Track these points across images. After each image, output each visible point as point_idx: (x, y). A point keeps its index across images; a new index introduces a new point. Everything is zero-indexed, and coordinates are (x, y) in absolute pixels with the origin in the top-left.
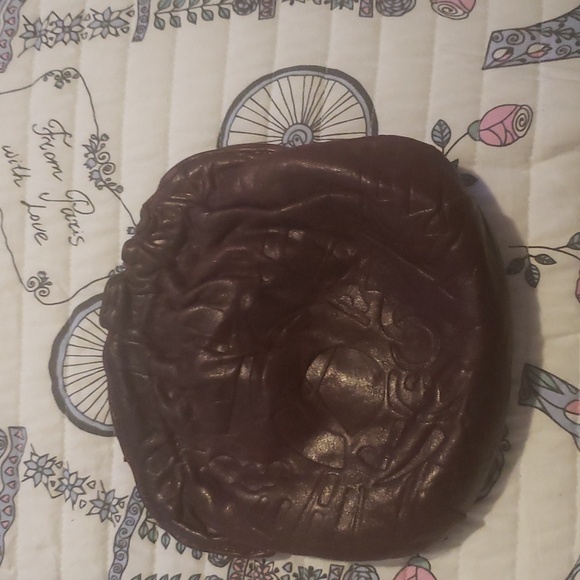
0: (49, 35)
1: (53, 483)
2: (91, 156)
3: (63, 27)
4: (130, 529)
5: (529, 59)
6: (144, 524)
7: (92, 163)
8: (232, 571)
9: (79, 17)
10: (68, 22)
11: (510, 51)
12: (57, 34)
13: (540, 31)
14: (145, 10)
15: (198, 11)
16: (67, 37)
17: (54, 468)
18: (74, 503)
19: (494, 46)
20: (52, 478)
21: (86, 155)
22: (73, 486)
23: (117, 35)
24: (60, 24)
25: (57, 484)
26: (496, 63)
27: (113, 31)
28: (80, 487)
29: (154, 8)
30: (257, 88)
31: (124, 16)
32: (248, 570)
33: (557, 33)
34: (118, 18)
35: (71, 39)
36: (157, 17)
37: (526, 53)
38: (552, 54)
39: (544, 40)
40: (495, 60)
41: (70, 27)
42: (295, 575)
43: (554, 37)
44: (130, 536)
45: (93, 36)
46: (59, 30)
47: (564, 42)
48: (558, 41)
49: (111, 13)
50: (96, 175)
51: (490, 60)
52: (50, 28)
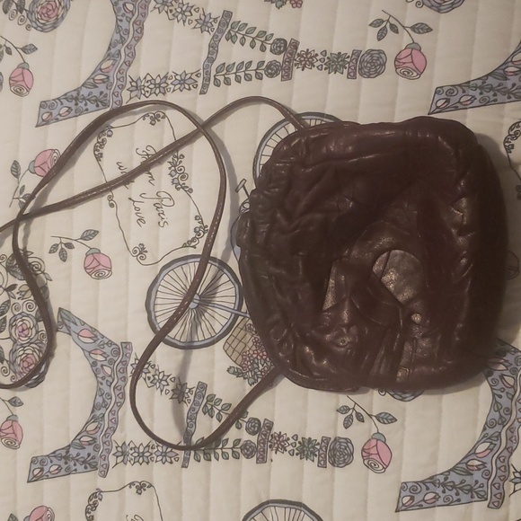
0: (146, 89)
1: (149, 378)
2: (173, 168)
3: (155, 84)
4: (197, 408)
5: (460, 106)
6: (205, 405)
7: (173, 173)
8: (260, 438)
9: (166, 77)
10: (158, 81)
11: (448, 101)
12: (151, 89)
13: (469, 86)
14: (208, 73)
15: (242, 75)
16: (157, 91)
17: (150, 368)
18: (162, 391)
19: (437, 97)
20: (148, 375)
21: (170, 168)
22: (162, 380)
23: (190, 89)
24: (153, 82)
25: (152, 378)
26: (438, 110)
27: (187, 86)
28: (166, 381)
29: (213, 73)
30: (280, 127)
31: (194, 77)
32: (270, 438)
33: (481, 88)
34: (190, 78)
35: (160, 92)
36: (215, 79)
37: (459, 102)
38: (476, 103)
39: (471, 93)
40: (438, 107)
41: (159, 84)
42: (299, 443)
43: (478, 91)
44: (197, 413)
45: (174, 90)
46: (152, 86)
47: (485, 94)
48: (481, 93)
49: (186, 75)
50: (176, 181)
51: (434, 107)
52: (146, 85)
